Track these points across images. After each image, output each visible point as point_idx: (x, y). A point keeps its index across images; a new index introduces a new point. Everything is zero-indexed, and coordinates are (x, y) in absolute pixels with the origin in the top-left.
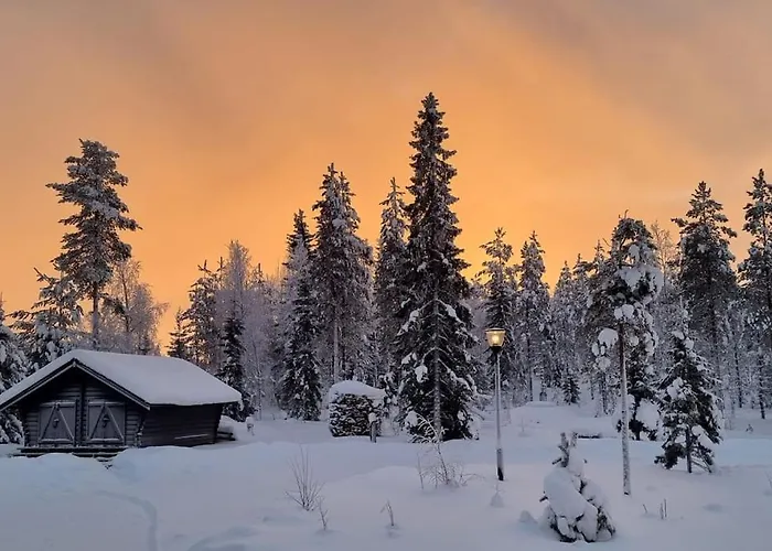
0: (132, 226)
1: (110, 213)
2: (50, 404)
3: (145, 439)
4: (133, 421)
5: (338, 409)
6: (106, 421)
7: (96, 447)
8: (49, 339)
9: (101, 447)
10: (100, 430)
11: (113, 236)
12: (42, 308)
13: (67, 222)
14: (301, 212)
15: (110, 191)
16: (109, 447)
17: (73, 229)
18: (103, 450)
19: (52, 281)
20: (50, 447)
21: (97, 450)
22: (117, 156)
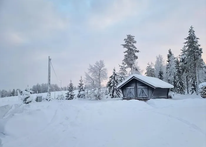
0: (138, 52)
1: (134, 49)
2: (128, 88)
3: (153, 97)
4: (150, 92)
5: (203, 90)
6: (143, 92)
7: (140, 98)
8: (122, 77)
9: (142, 98)
10: (141, 94)
11: (134, 54)
12: (120, 72)
13: (125, 52)
14: (170, 49)
15: (133, 45)
16: (144, 98)
17: (126, 54)
18: (143, 99)
19: (122, 66)
20: (129, 98)
21: (141, 99)
22: (134, 37)
